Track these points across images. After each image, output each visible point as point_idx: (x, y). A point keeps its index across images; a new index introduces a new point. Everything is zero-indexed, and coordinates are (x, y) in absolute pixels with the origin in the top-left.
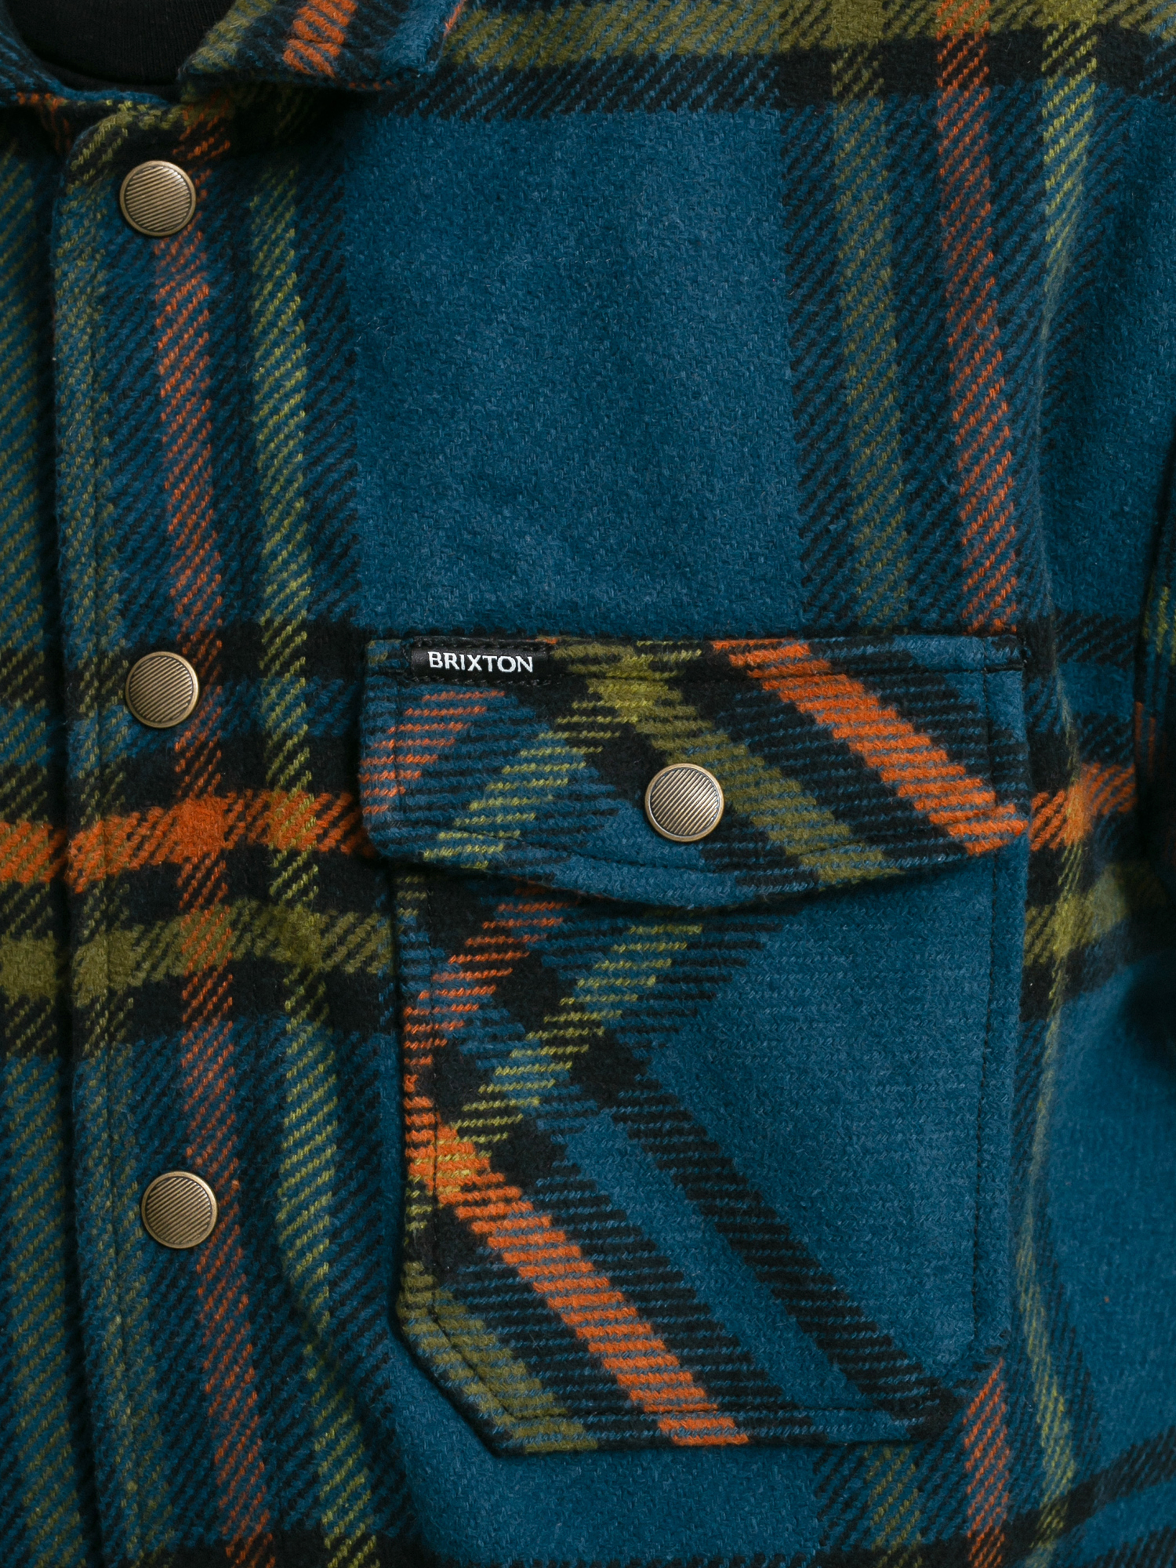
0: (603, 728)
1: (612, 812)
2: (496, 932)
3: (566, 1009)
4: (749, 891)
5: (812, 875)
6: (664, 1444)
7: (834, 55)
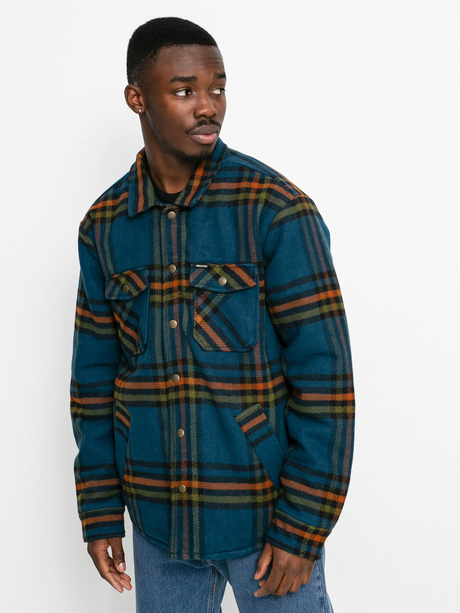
0: (214, 273)
1: (214, 282)
2: (204, 295)
3: (211, 303)
4: (228, 291)
5: (234, 289)
6: (221, 351)
7: (239, 200)
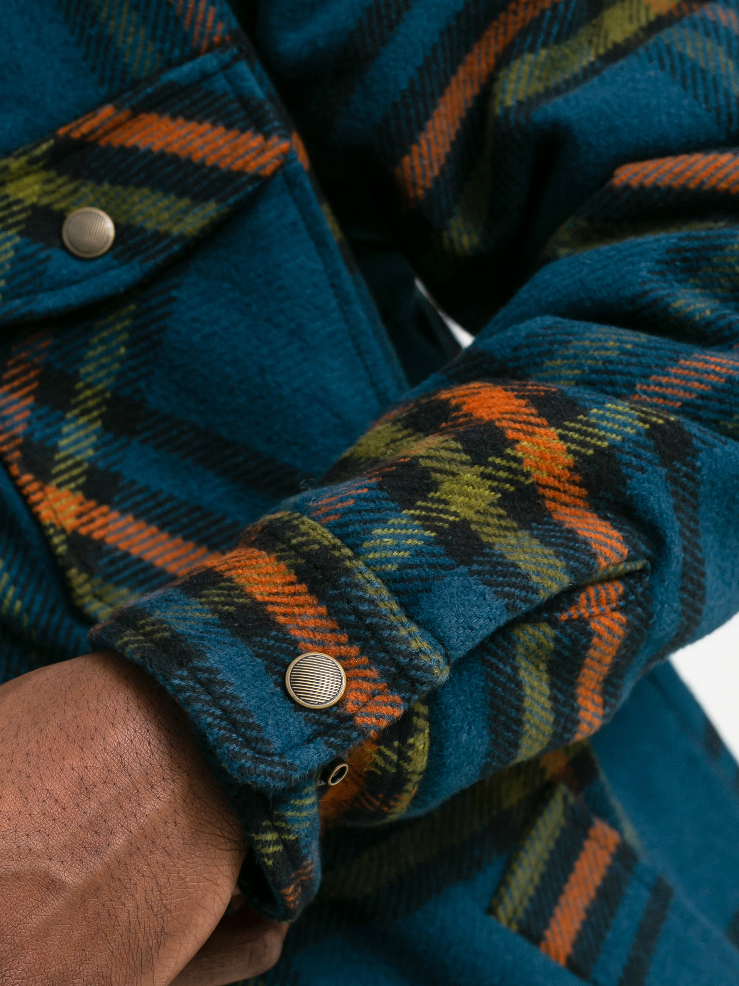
0: (20, 212)
1: (48, 259)
3: (80, 391)
5: (180, 238)
